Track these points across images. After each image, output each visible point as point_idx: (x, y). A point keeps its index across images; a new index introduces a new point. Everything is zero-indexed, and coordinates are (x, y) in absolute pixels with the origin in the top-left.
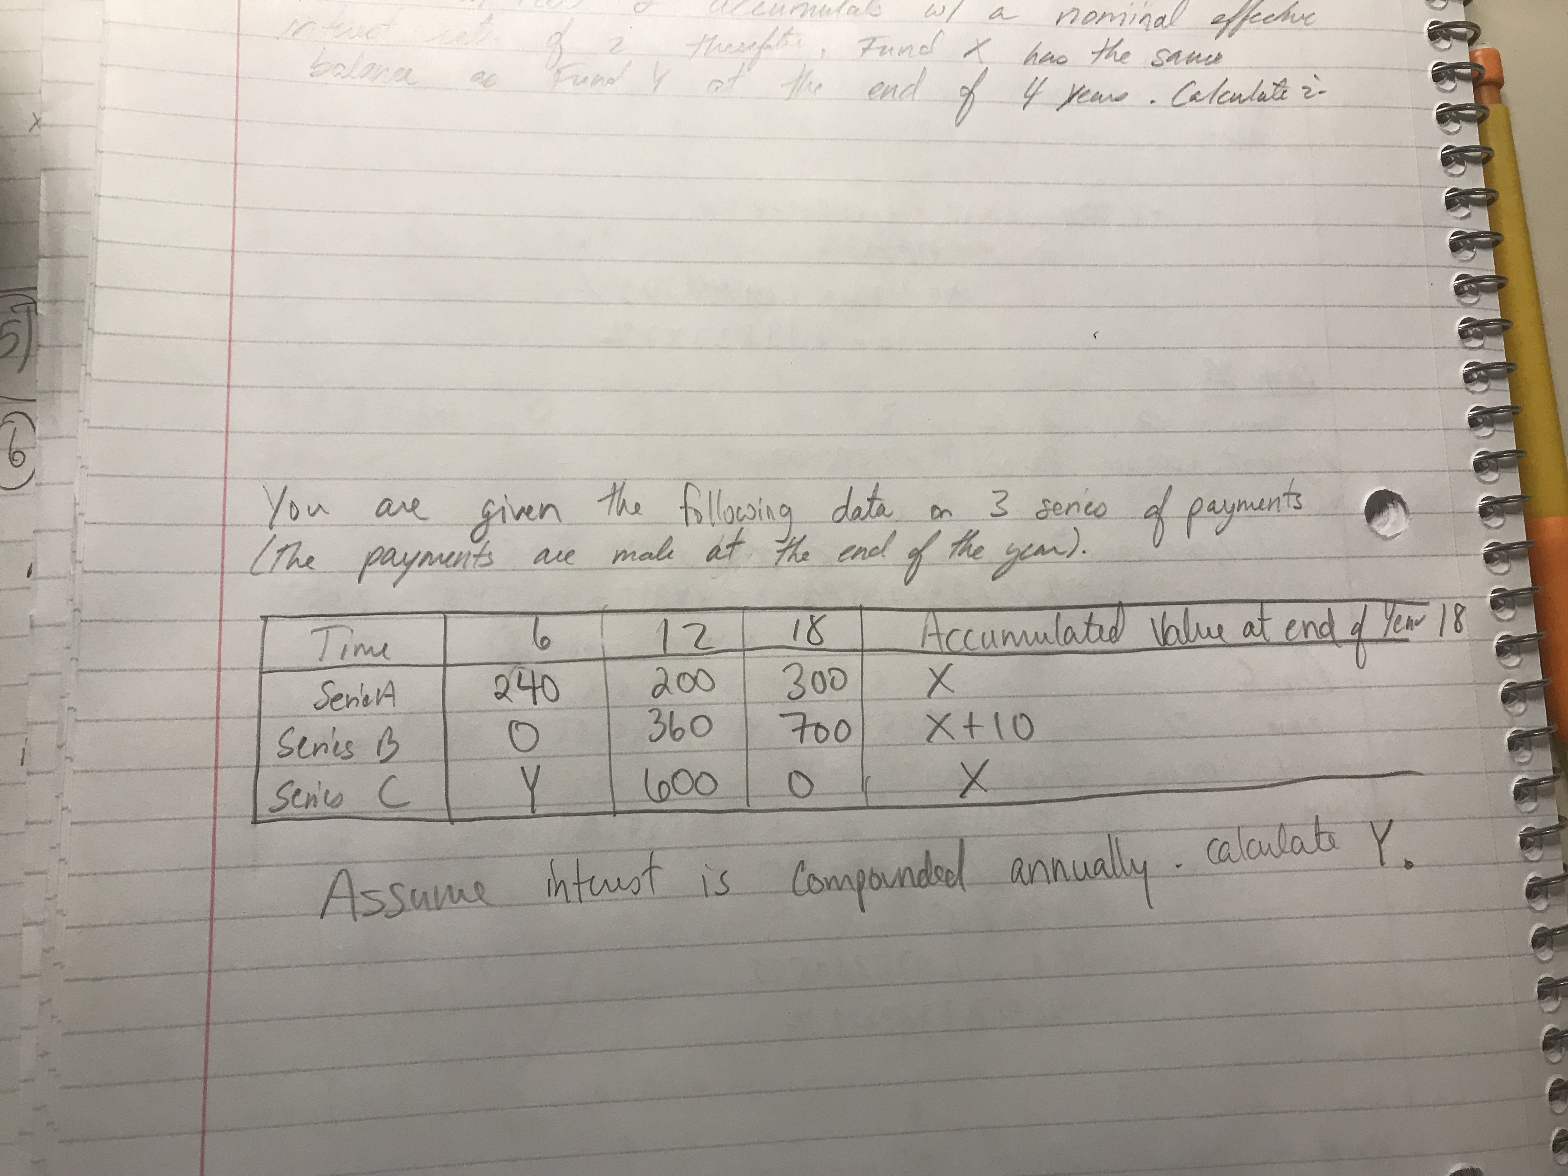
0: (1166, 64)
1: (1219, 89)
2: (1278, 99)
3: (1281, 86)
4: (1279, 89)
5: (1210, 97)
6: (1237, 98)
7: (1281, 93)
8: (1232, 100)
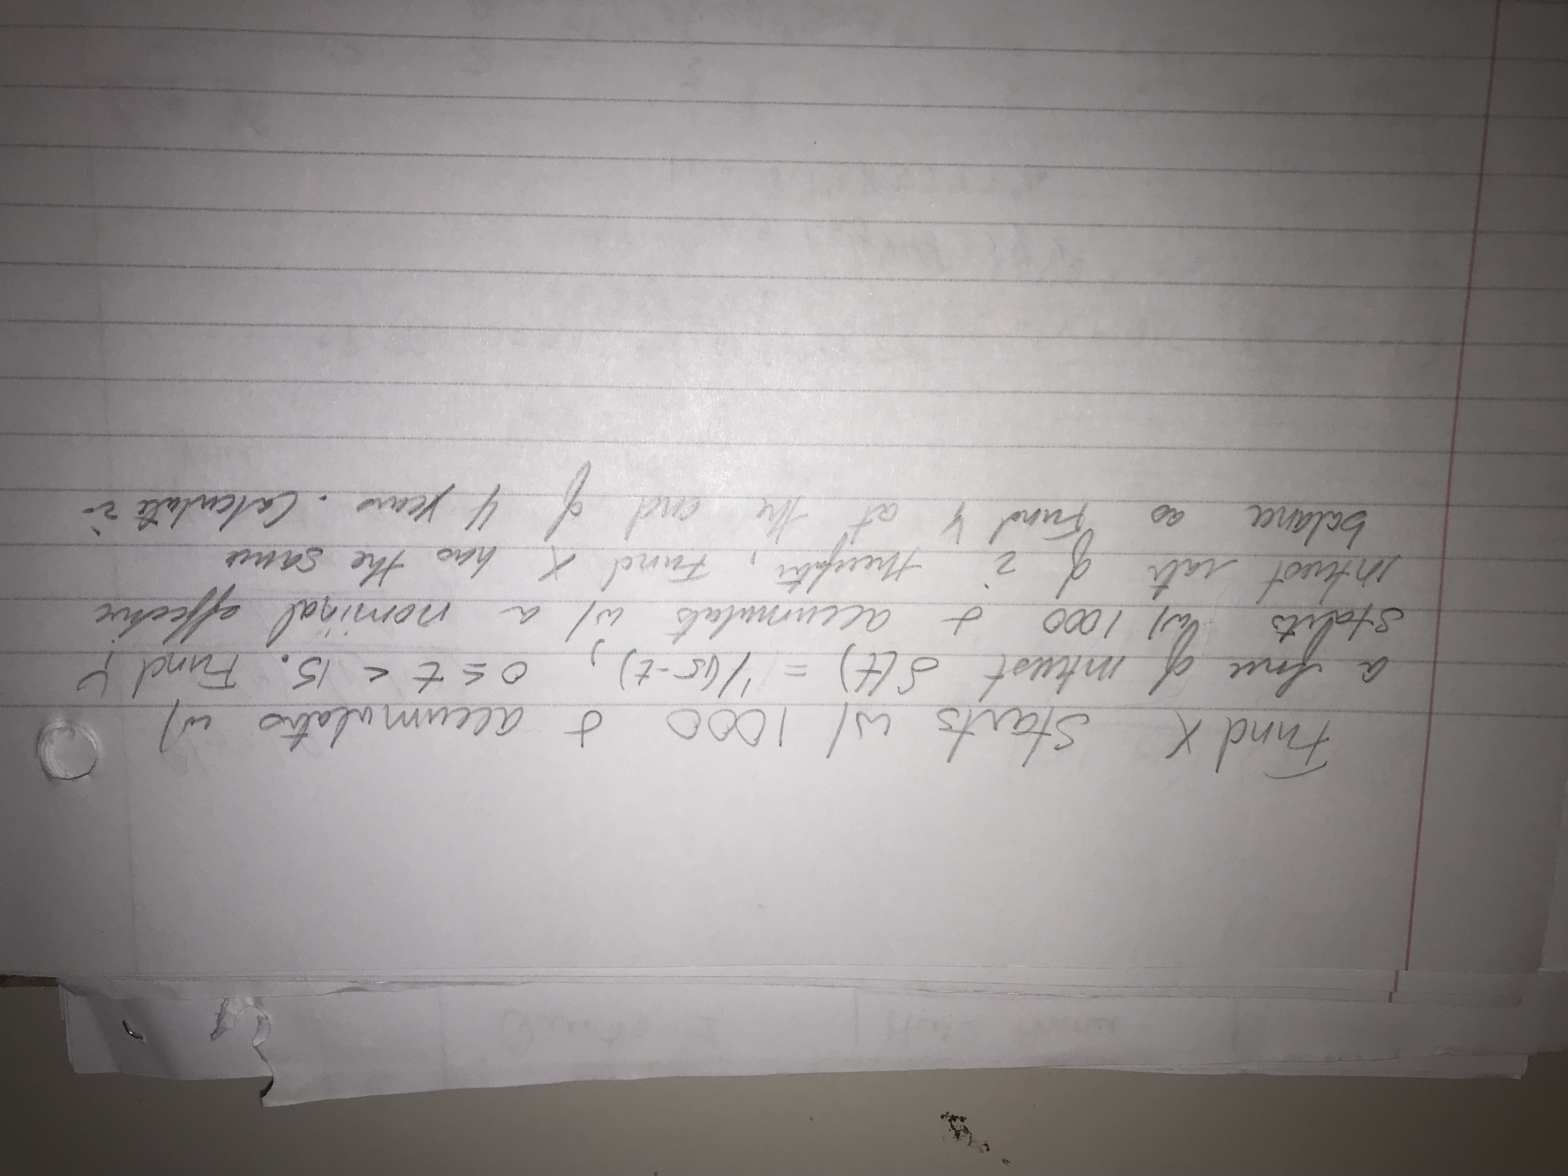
0: (302, 550)
1: (232, 517)
2: (152, 501)
3: (148, 521)
4: (149, 517)
5: (244, 506)
6: (209, 503)
7: (147, 511)
8: (216, 500)
